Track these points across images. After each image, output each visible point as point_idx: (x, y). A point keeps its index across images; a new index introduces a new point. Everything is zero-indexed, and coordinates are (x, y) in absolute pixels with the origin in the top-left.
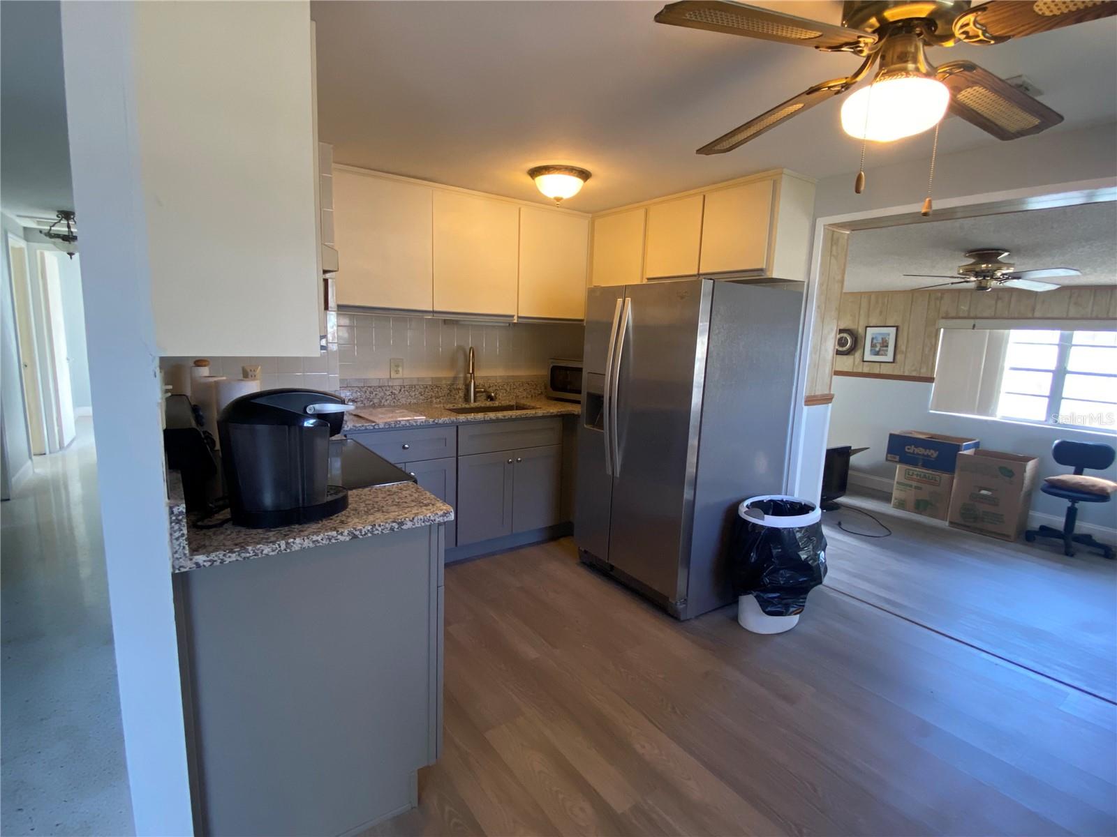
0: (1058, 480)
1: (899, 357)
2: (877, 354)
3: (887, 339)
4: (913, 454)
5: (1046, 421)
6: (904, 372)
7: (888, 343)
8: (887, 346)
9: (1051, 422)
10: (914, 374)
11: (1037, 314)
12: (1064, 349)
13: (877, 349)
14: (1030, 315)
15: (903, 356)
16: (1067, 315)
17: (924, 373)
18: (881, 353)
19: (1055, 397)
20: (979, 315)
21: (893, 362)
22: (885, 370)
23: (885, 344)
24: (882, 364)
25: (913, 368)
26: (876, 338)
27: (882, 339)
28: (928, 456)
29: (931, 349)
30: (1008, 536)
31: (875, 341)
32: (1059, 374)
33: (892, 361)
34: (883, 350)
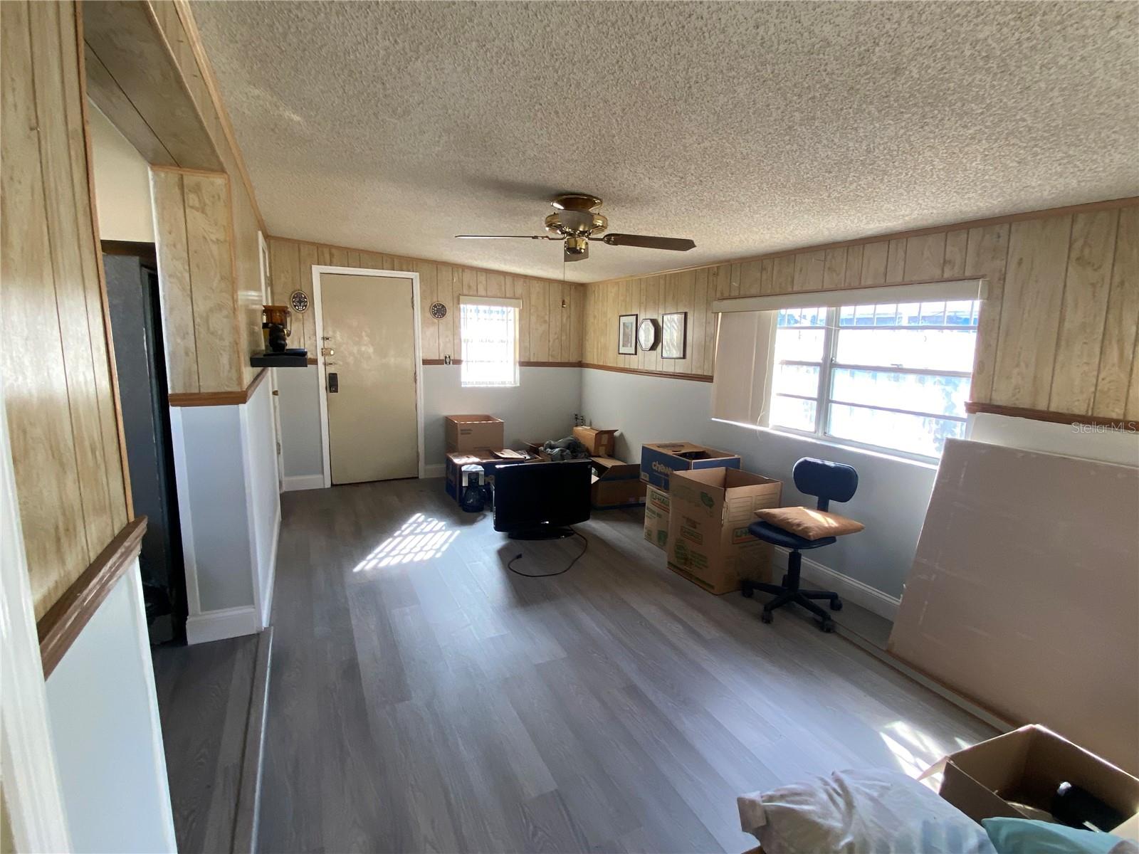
0: (768, 513)
1: (687, 351)
4: (658, 472)
5: (815, 432)
6: (692, 370)
9: (820, 434)
11: (796, 289)
12: (831, 331)
14: (790, 290)
15: (691, 351)
16: (823, 286)
17: (706, 370)
19: (824, 401)
20: (747, 294)
21: (684, 358)
22: (678, 367)
24: (676, 360)
25: (699, 365)
28: (667, 475)
30: (712, 587)
32: (827, 368)
33: (683, 356)
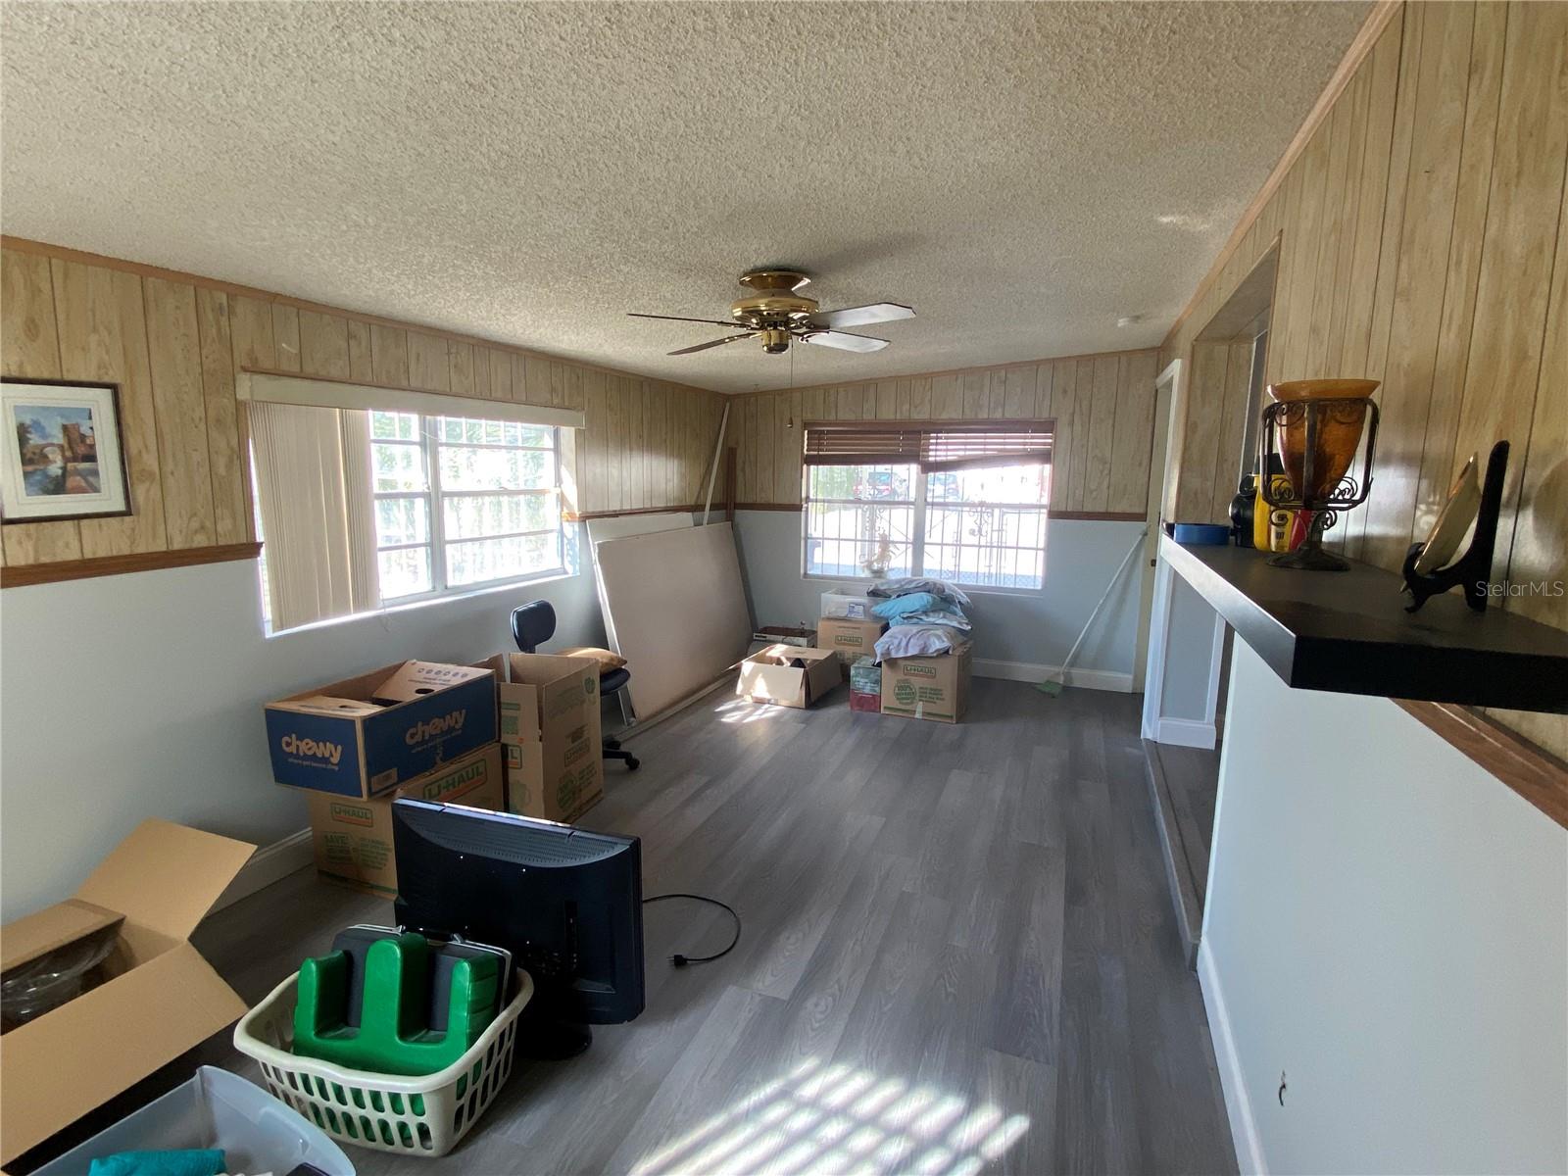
1: (140, 493)
2: (58, 486)
3: (84, 430)
4: (423, 742)
5: (434, 589)
6: (168, 540)
7: (92, 446)
8: (91, 458)
10: (201, 541)
13: (55, 469)
15: (155, 491)
17: (226, 533)
18: (70, 482)
19: (442, 543)
20: (323, 373)
21: (128, 513)
22: (101, 542)
23: (81, 450)
24: (84, 523)
25: (195, 524)
26: (37, 424)
27: (65, 428)
28: (451, 729)
29: (231, 461)
31: (35, 439)
33: (120, 506)
34: (77, 472)
